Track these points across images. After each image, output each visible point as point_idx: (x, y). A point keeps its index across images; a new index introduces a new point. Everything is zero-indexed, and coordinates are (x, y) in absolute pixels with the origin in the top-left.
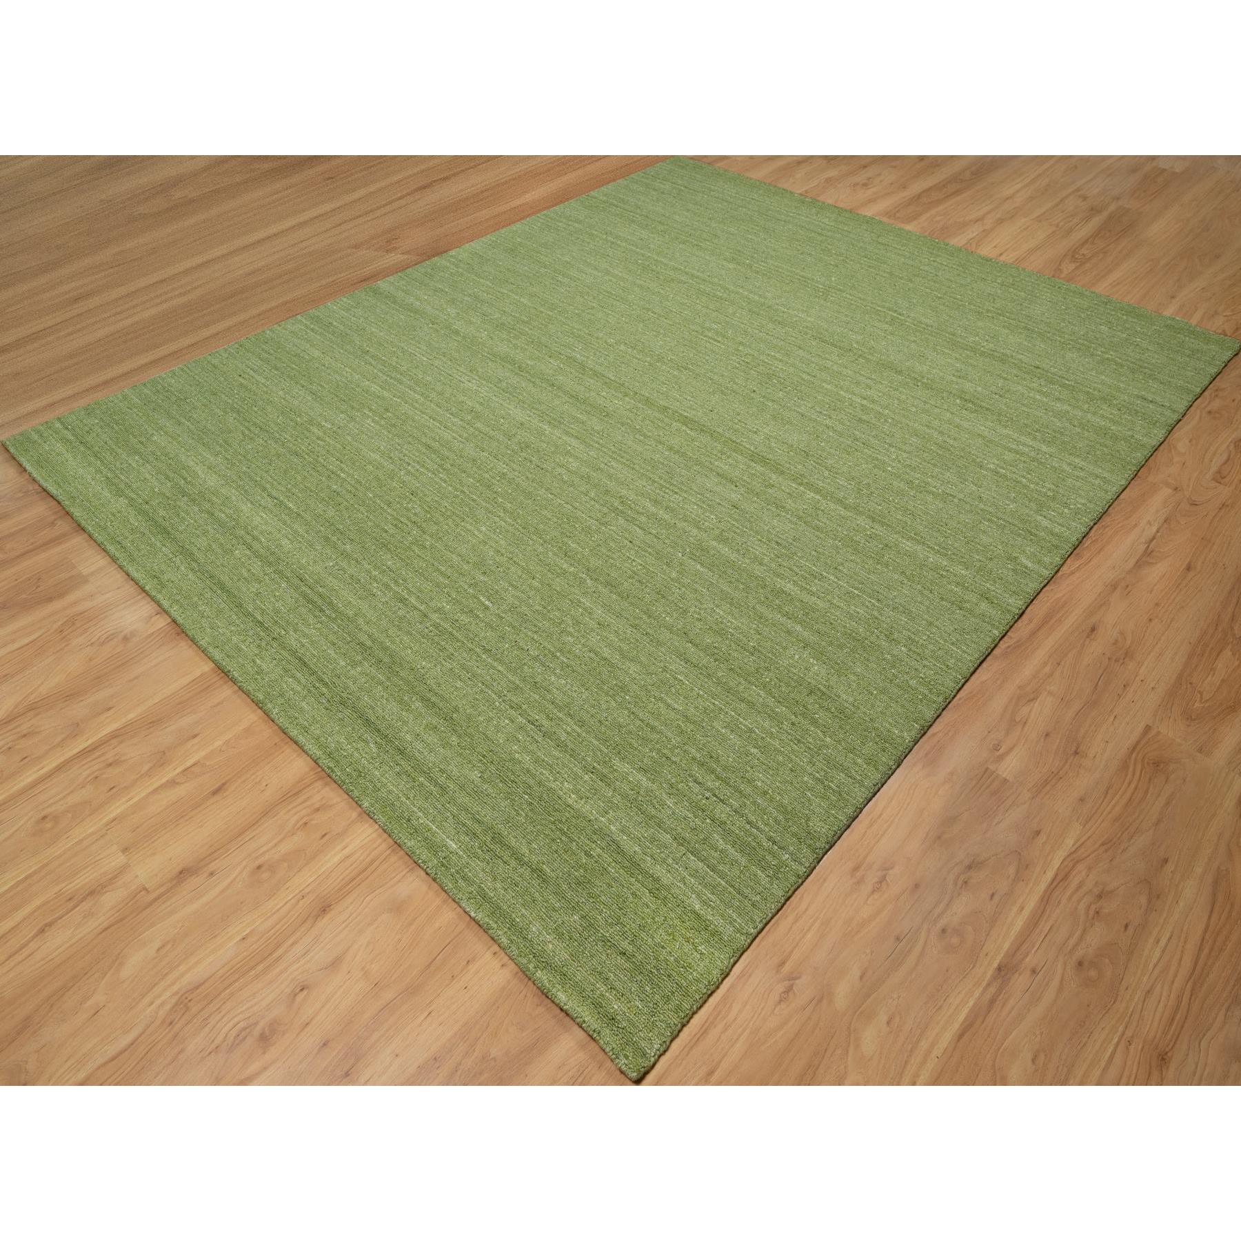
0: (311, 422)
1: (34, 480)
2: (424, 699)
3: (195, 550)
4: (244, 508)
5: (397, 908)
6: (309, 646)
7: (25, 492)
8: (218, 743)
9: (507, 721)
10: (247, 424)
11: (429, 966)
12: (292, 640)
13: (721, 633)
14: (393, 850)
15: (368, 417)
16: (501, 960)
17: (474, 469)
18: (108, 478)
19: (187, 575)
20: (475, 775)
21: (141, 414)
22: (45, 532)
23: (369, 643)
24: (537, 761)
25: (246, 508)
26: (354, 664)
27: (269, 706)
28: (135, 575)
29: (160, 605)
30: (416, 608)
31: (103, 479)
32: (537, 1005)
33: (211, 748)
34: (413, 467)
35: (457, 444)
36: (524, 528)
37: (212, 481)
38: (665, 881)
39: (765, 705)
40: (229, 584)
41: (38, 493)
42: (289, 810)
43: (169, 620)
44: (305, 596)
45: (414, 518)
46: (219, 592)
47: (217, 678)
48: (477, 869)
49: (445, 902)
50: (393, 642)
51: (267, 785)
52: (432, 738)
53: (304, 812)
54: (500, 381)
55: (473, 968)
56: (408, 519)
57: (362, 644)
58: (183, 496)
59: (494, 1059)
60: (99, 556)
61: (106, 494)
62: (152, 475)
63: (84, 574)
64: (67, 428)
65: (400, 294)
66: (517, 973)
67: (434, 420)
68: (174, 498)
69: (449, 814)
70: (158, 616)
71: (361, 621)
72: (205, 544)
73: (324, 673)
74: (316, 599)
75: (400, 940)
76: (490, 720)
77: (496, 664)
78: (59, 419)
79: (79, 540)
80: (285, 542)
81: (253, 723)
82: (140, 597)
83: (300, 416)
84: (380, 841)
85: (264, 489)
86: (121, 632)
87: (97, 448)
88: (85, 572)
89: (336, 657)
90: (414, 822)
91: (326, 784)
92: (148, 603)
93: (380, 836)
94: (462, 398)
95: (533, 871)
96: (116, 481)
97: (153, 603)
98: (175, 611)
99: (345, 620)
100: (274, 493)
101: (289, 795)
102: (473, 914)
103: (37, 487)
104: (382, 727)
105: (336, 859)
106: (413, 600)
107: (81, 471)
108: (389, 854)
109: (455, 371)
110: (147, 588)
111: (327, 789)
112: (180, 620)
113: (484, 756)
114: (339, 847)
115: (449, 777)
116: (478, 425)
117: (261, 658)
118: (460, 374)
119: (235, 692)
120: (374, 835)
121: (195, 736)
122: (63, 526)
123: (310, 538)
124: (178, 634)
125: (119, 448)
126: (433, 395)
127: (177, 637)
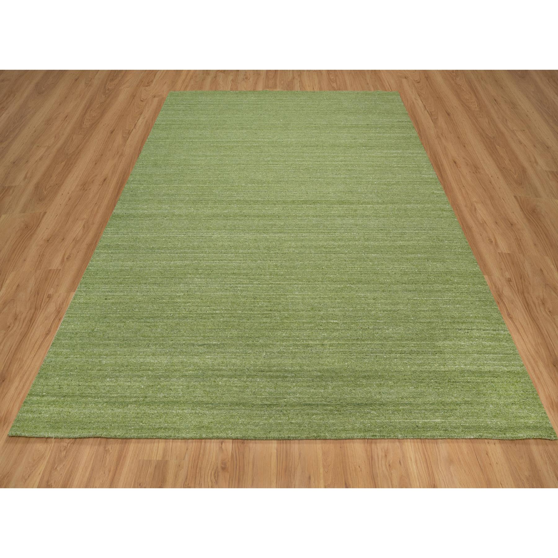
0: (171, 297)
1: (62, 438)
2: (364, 377)
3: (201, 399)
4: (196, 361)
5: (450, 461)
6: (301, 396)
7: (65, 450)
8: (322, 470)
9: (395, 360)
10: (142, 320)
11: (481, 469)
12: (292, 399)
13: (405, 274)
14: (424, 443)
15: (194, 278)
16: (492, 443)
17: (263, 271)
18: (106, 402)
19: (213, 413)
20: (412, 389)
21: (78, 356)
22: (108, 459)
23: (319, 374)
24: (419, 365)
25: (196, 360)
26: (325, 387)
27: (322, 435)
28: (189, 436)
29: (218, 438)
30: (316, 345)
31: (105, 405)
32: (515, 446)
33: (322, 476)
34: (240, 287)
35: (244, 265)
36: (309, 282)
37: (164, 360)
38: (492, 370)
39: (443, 288)
40: (235, 400)
41: (74, 443)
42: (379, 467)
43: (231, 441)
44: (271, 377)
45: (269, 308)
46: (237, 407)
47: (285, 445)
48: (453, 420)
49: (457, 442)
50: (327, 365)
51: (359, 467)
52: (385, 389)
53: (383, 462)
54: (225, 227)
55: (490, 454)
56: (266, 310)
57: (317, 377)
58: (160, 379)
59: (529, 476)
60: (155, 444)
61: (117, 411)
62: (130, 381)
63: (160, 459)
64: (43, 396)
65: (132, 212)
66: (500, 442)
67: (222, 261)
68: (156, 383)
69: (423, 411)
70: (223, 444)
71: (305, 368)
72: (202, 392)
73: (321, 401)
74: (278, 374)
75: (465, 471)
76: (390, 364)
77: (366, 342)
78: (30, 395)
79: (132, 446)
80: (233, 361)
81: (322, 448)
82: (203, 443)
83: (162, 299)
84: (416, 444)
85: (193, 345)
86: (217, 468)
87: (78, 392)
88: (159, 458)
89: (317, 391)
90: (420, 425)
91: (376, 443)
92: (211, 442)
93: (414, 442)
94: (220, 243)
95: (465, 404)
96: (114, 400)
97: (213, 440)
98: (230, 434)
99: (300, 372)
100: (200, 343)
101: (371, 462)
102: (472, 437)
103: (68, 441)
104: (364, 401)
105: (414, 467)
106: (311, 342)
107: (86, 411)
108: (425, 446)
109: (202, 233)
110: (204, 436)
111: (378, 445)
112: (239, 436)
113: (405, 379)
114: (410, 461)
115: (407, 398)
116: (241, 251)
117: (292, 419)
118: (205, 233)
119: (299, 443)
120: (412, 444)
121: (310, 478)
122: (114, 448)
123: (242, 350)
124: (243, 443)
125: (91, 382)
126: (207, 250)
127: (245, 445)
